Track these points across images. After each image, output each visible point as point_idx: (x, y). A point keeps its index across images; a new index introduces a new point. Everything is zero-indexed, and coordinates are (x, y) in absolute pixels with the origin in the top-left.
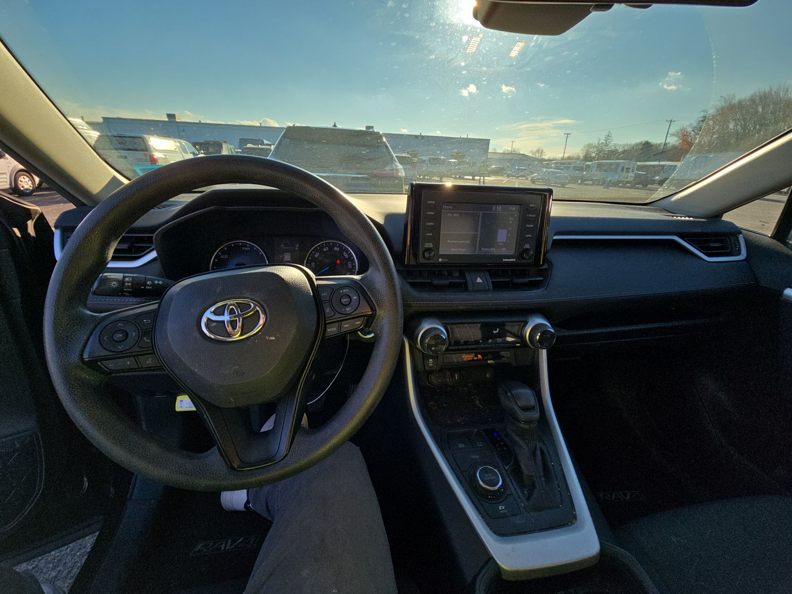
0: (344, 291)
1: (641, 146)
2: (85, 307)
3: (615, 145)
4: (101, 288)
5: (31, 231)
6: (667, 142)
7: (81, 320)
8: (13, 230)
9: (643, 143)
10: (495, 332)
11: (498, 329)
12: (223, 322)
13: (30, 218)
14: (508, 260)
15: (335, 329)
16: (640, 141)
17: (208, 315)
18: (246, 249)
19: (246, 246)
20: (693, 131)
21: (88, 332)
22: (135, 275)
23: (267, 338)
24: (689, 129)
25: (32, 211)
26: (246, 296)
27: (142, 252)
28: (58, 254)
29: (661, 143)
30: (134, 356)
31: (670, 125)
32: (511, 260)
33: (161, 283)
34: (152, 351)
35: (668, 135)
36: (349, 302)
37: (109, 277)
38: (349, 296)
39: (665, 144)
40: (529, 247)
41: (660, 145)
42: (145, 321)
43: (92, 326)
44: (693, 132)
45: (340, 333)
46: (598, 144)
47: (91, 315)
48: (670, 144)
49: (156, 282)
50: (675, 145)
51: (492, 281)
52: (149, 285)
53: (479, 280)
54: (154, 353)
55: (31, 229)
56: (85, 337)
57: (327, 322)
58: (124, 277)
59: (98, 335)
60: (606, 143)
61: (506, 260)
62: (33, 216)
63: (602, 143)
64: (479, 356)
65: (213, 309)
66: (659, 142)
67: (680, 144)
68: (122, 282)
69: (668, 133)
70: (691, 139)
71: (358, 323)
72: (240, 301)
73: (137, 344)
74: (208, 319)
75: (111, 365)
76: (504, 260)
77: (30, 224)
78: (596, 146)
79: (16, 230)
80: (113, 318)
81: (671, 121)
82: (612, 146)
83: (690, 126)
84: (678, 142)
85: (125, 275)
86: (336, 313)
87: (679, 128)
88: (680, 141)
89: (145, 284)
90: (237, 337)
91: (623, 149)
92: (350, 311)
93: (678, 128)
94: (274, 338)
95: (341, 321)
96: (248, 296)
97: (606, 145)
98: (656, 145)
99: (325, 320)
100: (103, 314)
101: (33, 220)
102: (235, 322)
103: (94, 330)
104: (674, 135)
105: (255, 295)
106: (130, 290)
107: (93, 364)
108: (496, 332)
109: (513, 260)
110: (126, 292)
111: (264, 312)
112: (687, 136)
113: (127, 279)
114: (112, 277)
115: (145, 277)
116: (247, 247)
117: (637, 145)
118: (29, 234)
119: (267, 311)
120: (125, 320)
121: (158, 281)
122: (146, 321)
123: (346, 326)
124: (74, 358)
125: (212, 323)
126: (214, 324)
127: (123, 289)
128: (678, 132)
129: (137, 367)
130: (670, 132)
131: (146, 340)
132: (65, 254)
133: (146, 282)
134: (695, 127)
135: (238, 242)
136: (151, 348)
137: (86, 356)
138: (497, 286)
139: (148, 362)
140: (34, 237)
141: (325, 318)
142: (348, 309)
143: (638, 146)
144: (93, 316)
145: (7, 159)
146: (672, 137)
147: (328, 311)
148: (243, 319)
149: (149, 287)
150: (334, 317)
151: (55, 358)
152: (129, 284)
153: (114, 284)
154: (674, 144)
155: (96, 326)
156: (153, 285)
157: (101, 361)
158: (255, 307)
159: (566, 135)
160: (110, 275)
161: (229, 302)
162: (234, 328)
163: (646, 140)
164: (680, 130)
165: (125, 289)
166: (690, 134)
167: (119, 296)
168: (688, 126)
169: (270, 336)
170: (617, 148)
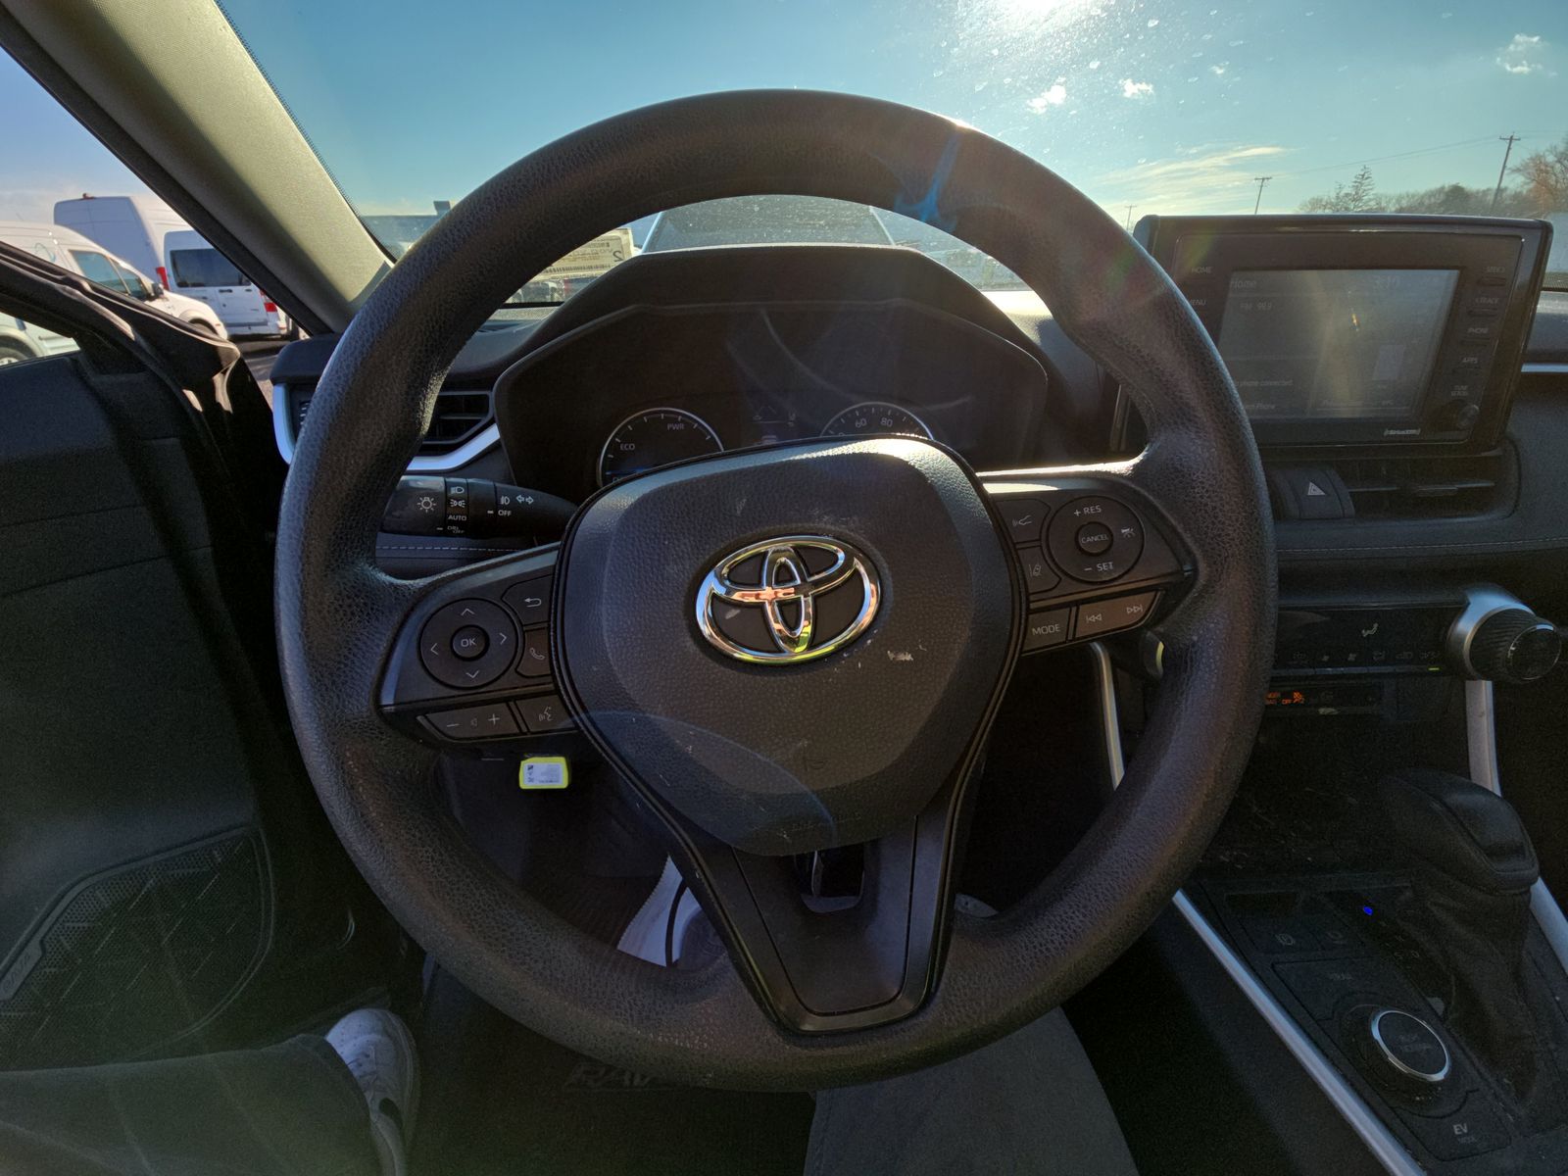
0: (1086, 510)
1: (1442, 197)
2: (373, 561)
3: (1378, 199)
4: (397, 514)
5: (223, 398)
6: (1503, 185)
7: (366, 602)
8: (184, 394)
9: (1446, 190)
10: (1365, 633)
11: (1376, 625)
12: (760, 607)
13: (218, 367)
14: (1399, 432)
15: (1056, 628)
16: (1438, 185)
17: (711, 585)
18: (675, 427)
19: (676, 421)
20: (1559, 161)
21: (389, 634)
22: (470, 481)
23: (891, 655)
24: (1550, 159)
25: (221, 353)
26: (822, 525)
27: (461, 434)
28: (287, 451)
29: (1488, 190)
30: (506, 700)
31: (1509, 149)
32: (1408, 432)
33: (530, 500)
34: (551, 686)
35: (1506, 172)
36: (1106, 546)
37: (413, 484)
38: (1109, 530)
39: (1500, 190)
40: (1465, 394)
41: (1485, 192)
42: (528, 600)
43: (397, 617)
44: (1558, 165)
45: (1074, 639)
46: (1338, 198)
47: (392, 584)
48: (1508, 192)
49: (520, 499)
50: (1520, 193)
51: (1352, 494)
52: (505, 507)
53: (1313, 490)
54: (557, 691)
55: (223, 394)
56: (384, 646)
57: (1033, 606)
58: (448, 486)
59: (415, 638)
60: (1357, 193)
61: (1392, 432)
62: (224, 363)
63: (1347, 195)
64: (1296, 695)
65: (724, 566)
66: (1483, 187)
67: (1530, 191)
68: (444, 498)
69: (1504, 167)
70: (1557, 182)
71: (1135, 609)
72: (803, 540)
73: (512, 668)
74: (714, 597)
75: (454, 725)
76: (1386, 433)
77: (220, 382)
78: (1331, 203)
79: (191, 395)
80: (446, 593)
81: (1511, 139)
82: (1370, 200)
83: (1551, 152)
84: (1526, 187)
85: (447, 480)
86: (1063, 578)
87: (1529, 157)
88: (1532, 185)
89: (497, 506)
90: (800, 653)
91: (1397, 206)
92: (1109, 572)
93: (1526, 156)
94: (909, 657)
95: (1078, 603)
96: (828, 527)
97: (1357, 198)
98: (1478, 192)
99: (1028, 602)
100: (421, 582)
101: (224, 373)
102: (794, 607)
103: (402, 625)
104: (1518, 170)
105: (846, 523)
106: (464, 518)
107: (403, 721)
108: (1369, 632)
109: (1413, 432)
110: (452, 523)
111: (876, 576)
112: (1547, 172)
113: (454, 491)
114: (421, 484)
115: (495, 488)
116: (678, 422)
117: (1431, 194)
118: (219, 405)
119: (886, 571)
120: (475, 597)
121: (525, 496)
122: (531, 603)
123: (1093, 618)
124: (360, 706)
125: (726, 611)
126: (732, 613)
127: (447, 515)
128: (1527, 164)
129: (517, 731)
130: (1508, 165)
131: (534, 654)
132: (302, 453)
133: (498, 501)
134: (1562, 153)
135: (655, 412)
136: (550, 679)
137: (387, 699)
138: (1368, 507)
139: (541, 717)
140: (228, 412)
141: (1028, 595)
142: (1103, 567)
143: (1435, 196)
144: (396, 587)
145: (167, 300)
146: (1515, 175)
147: (1037, 574)
148: (816, 598)
149: (505, 513)
150: (1055, 592)
151: (310, 704)
152: (461, 504)
153: (427, 504)
154: (1519, 190)
155: (407, 616)
156: (513, 506)
157: (425, 712)
158: (848, 564)
159: (1259, 183)
160: (416, 481)
161: (768, 547)
162: (792, 624)
163: (1454, 183)
164: (1532, 159)
165: (450, 517)
166: (1552, 167)
167: (439, 534)
168: (1547, 150)
169: (897, 651)
170: (1383, 204)
